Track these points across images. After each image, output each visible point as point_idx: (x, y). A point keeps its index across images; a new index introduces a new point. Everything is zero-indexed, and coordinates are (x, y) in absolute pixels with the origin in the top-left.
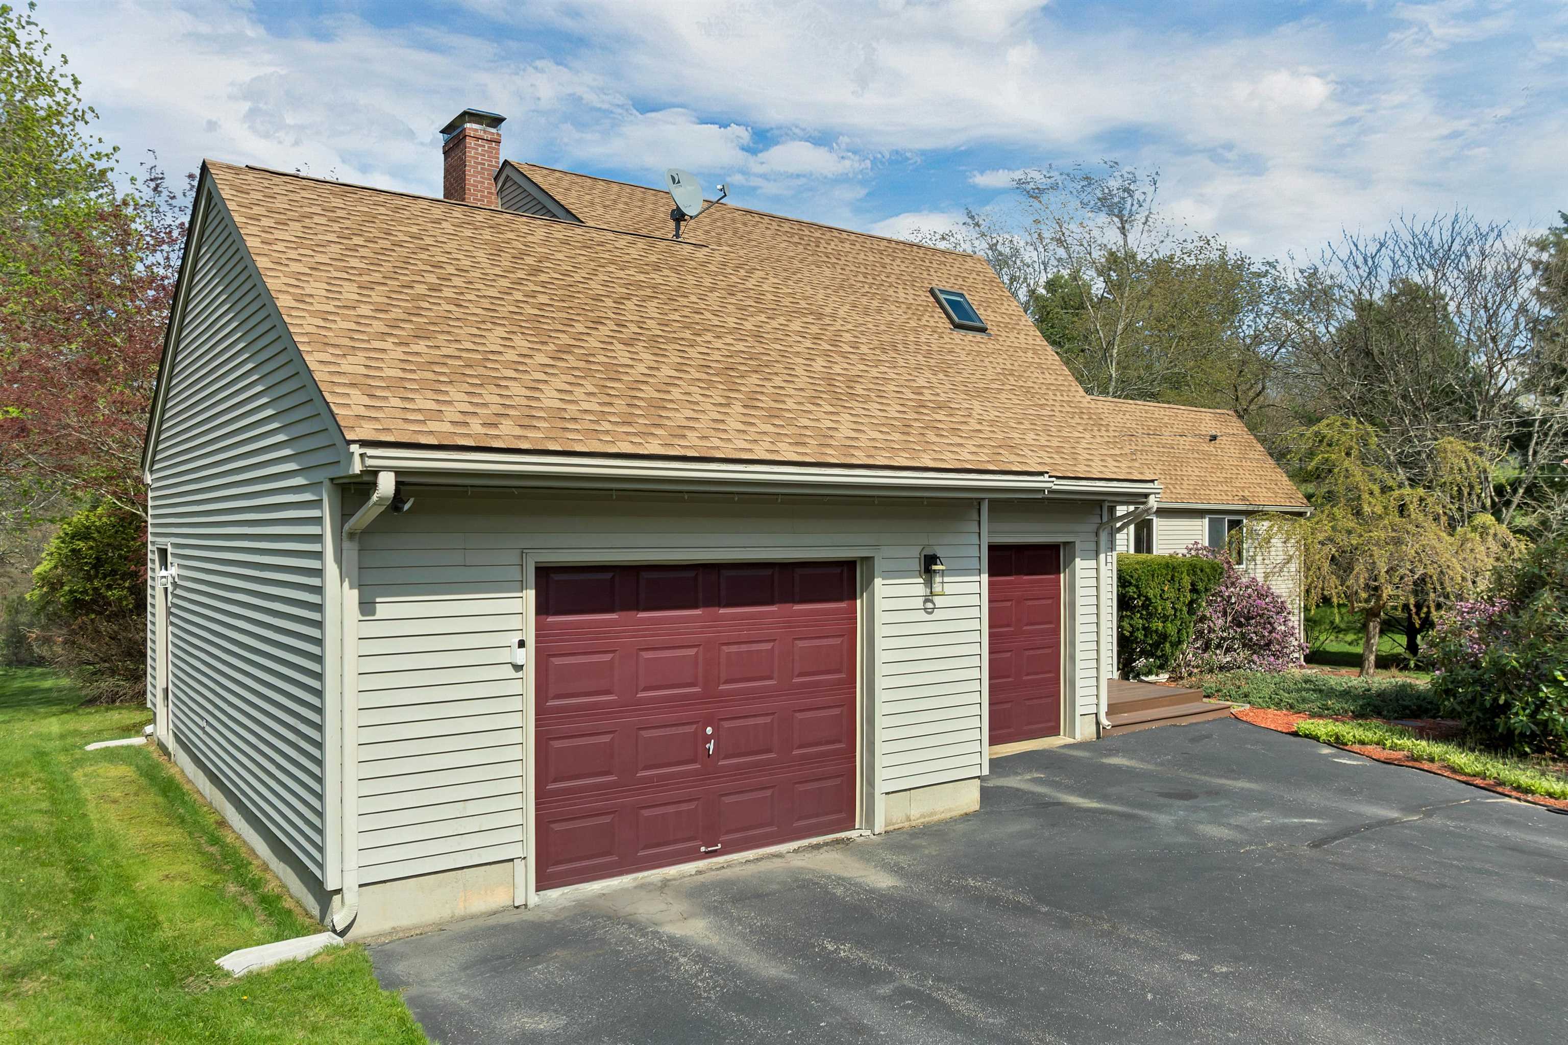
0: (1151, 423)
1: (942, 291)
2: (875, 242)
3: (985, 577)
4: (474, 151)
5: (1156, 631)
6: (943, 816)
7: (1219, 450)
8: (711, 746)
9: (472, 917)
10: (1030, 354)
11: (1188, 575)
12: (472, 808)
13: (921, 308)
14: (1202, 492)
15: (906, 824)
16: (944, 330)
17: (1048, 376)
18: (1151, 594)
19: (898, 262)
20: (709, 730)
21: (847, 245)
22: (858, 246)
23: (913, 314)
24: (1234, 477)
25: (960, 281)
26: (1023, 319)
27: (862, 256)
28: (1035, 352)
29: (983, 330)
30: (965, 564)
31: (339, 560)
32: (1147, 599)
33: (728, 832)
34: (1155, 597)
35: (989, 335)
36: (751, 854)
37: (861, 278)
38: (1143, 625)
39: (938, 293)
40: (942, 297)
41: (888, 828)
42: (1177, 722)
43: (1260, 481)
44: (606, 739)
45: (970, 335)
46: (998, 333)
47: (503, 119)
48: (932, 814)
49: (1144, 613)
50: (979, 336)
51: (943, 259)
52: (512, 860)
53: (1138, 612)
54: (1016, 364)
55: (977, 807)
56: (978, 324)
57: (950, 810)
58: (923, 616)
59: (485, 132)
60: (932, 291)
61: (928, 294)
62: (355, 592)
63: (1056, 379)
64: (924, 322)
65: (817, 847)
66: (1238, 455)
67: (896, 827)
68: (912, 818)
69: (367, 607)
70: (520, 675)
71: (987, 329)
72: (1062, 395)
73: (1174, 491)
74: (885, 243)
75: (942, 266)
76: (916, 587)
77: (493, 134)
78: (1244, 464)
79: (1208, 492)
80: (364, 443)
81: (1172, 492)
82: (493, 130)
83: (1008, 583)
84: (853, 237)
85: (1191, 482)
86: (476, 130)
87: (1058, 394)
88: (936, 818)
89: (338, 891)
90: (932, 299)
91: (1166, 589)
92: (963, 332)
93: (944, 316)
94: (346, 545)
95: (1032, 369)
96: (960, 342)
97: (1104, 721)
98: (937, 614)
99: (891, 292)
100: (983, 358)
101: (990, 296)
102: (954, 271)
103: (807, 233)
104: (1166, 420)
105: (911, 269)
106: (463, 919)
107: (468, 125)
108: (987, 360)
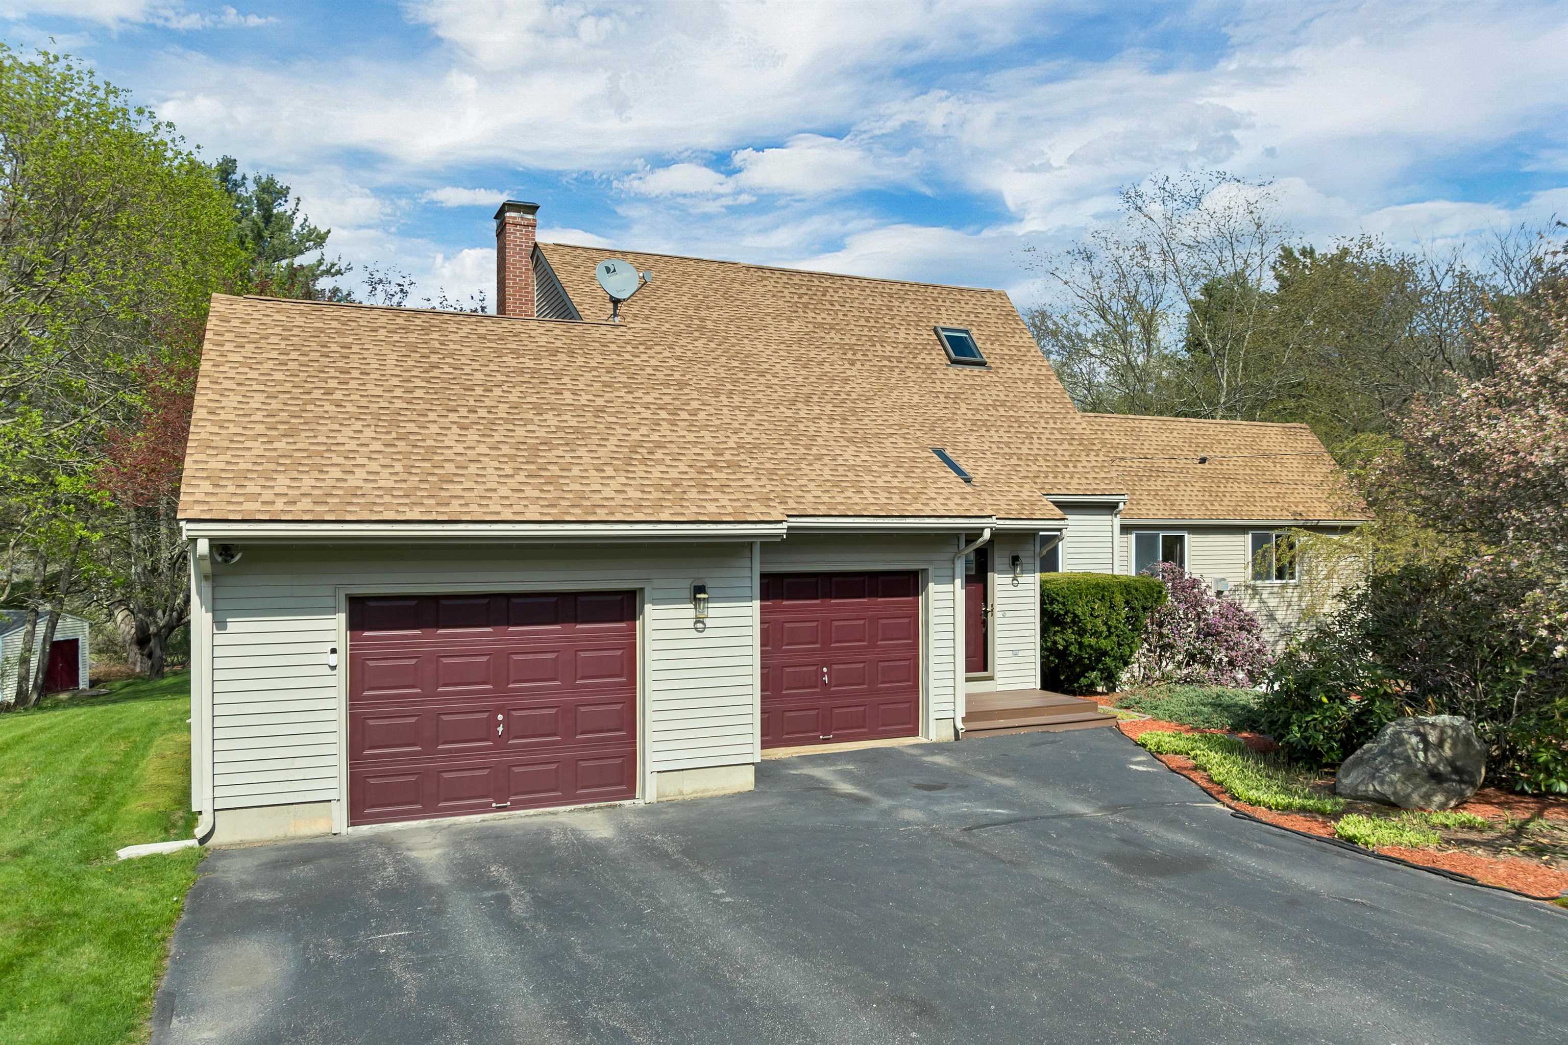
0: (1202, 440)
1: (944, 329)
2: (887, 285)
3: (757, 604)
4: (514, 235)
5: (1090, 646)
6: (716, 793)
7: (1278, 465)
8: (500, 729)
9: (300, 838)
10: (1030, 384)
11: (1121, 594)
12: (299, 763)
13: (920, 347)
14: (1245, 508)
15: (680, 798)
16: (939, 366)
17: (1044, 404)
18: (1079, 612)
19: (907, 303)
20: (500, 717)
21: (856, 292)
22: (868, 291)
23: (910, 353)
24: (1289, 491)
25: (972, 317)
26: (1032, 350)
27: (870, 301)
28: (1037, 382)
29: (983, 364)
30: (737, 592)
31: (199, 593)
32: (1076, 616)
33: (516, 794)
34: (1084, 614)
35: (990, 368)
36: (531, 812)
37: (862, 322)
38: (1076, 640)
39: (940, 330)
40: (943, 334)
41: (659, 800)
42: (1051, 729)
43: (1320, 496)
44: (413, 720)
45: (967, 370)
46: (1000, 366)
47: (538, 207)
48: (704, 791)
49: (1076, 629)
50: (976, 370)
51: (960, 297)
52: (330, 801)
53: (1070, 627)
54: (1011, 395)
55: (751, 787)
56: (978, 359)
57: (723, 789)
58: (694, 634)
59: (522, 218)
60: (935, 330)
61: (932, 333)
62: (210, 615)
63: (1053, 408)
64: (919, 360)
65: (592, 809)
66: (1301, 470)
67: (668, 798)
68: (685, 792)
69: (219, 624)
70: (334, 672)
71: (986, 363)
72: (1055, 423)
73: (1210, 507)
74: (899, 286)
75: (956, 304)
76: (688, 611)
77: (529, 220)
78: (1306, 478)
79: (1253, 508)
80: (189, 521)
81: (1207, 509)
82: (530, 217)
83: (860, 604)
84: (865, 283)
85: (1234, 499)
86: (515, 218)
87: (1051, 421)
88: (709, 794)
89: (200, 813)
90: (935, 337)
91: (1096, 607)
92: (960, 367)
93: (943, 352)
94: (203, 583)
95: (1029, 399)
96: (953, 377)
97: (960, 725)
98: (707, 633)
99: (891, 333)
100: (974, 391)
101: (1002, 330)
102: (967, 308)
103: (817, 283)
104: (1221, 436)
105: (919, 310)
106: (293, 838)
107: (508, 214)
108: (979, 392)
